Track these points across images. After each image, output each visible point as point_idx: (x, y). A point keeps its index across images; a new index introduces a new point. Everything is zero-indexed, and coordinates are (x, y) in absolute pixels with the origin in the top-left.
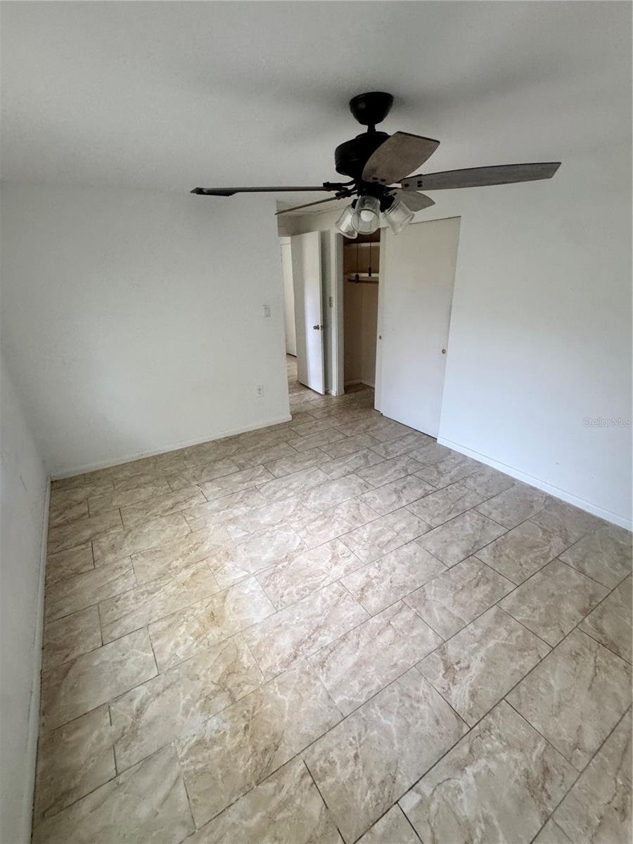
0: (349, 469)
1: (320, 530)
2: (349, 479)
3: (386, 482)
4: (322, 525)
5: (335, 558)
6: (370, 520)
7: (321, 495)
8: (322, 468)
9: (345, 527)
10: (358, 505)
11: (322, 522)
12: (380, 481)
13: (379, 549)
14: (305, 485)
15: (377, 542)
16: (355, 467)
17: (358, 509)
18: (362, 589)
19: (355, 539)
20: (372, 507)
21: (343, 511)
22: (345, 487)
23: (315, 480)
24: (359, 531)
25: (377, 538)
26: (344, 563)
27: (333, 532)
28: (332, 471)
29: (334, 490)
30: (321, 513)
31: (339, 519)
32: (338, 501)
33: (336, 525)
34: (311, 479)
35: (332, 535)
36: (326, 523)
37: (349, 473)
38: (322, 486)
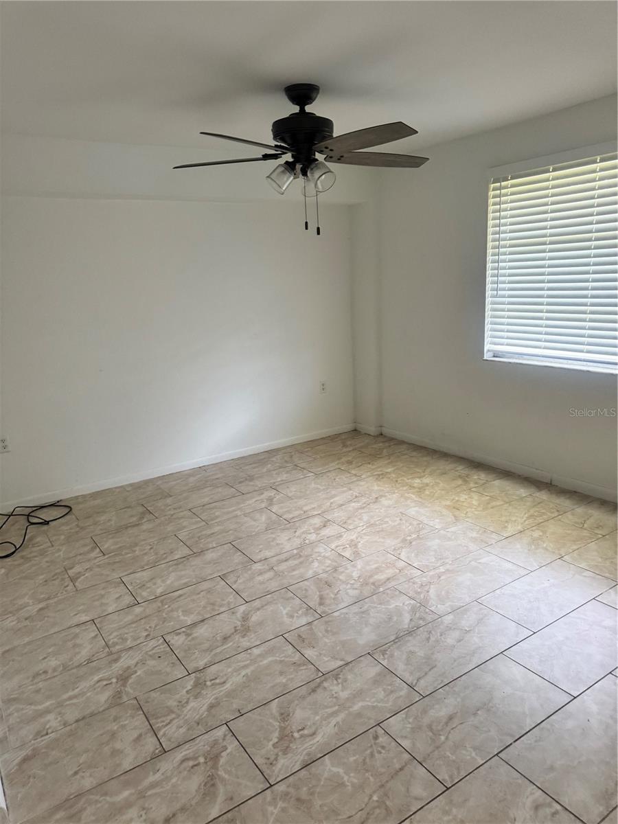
0: (334, 687)
1: (377, 568)
2: (334, 658)
3: (256, 651)
4: (377, 574)
5: (353, 544)
6: (306, 582)
7: (390, 619)
8: (405, 690)
9: (343, 572)
10: (321, 604)
11: (376, 577)
12: (271, 651)
13: (302, 555)
14: (428, 639)
15: (301, 559)
16: (320, 696)
17: (321, 598)
18: (325, 526)
19: (330, 562)
20: (297, 601)
21: (347, 594)
22: (343, 638)
23: (412, 652)
24: (323, 570)
25: (301, 563)
26: (343, 541)
27: (359, 567)
28: (376, 681)
29: (366, 630)
30: (381, 589)
31: (353, 582)
32: (355, 609)
33: (355, 575)
34: (421, 653)
35: (359, 564)
36: (371, 576)
37: (335, 674)
38: (393, 638)
